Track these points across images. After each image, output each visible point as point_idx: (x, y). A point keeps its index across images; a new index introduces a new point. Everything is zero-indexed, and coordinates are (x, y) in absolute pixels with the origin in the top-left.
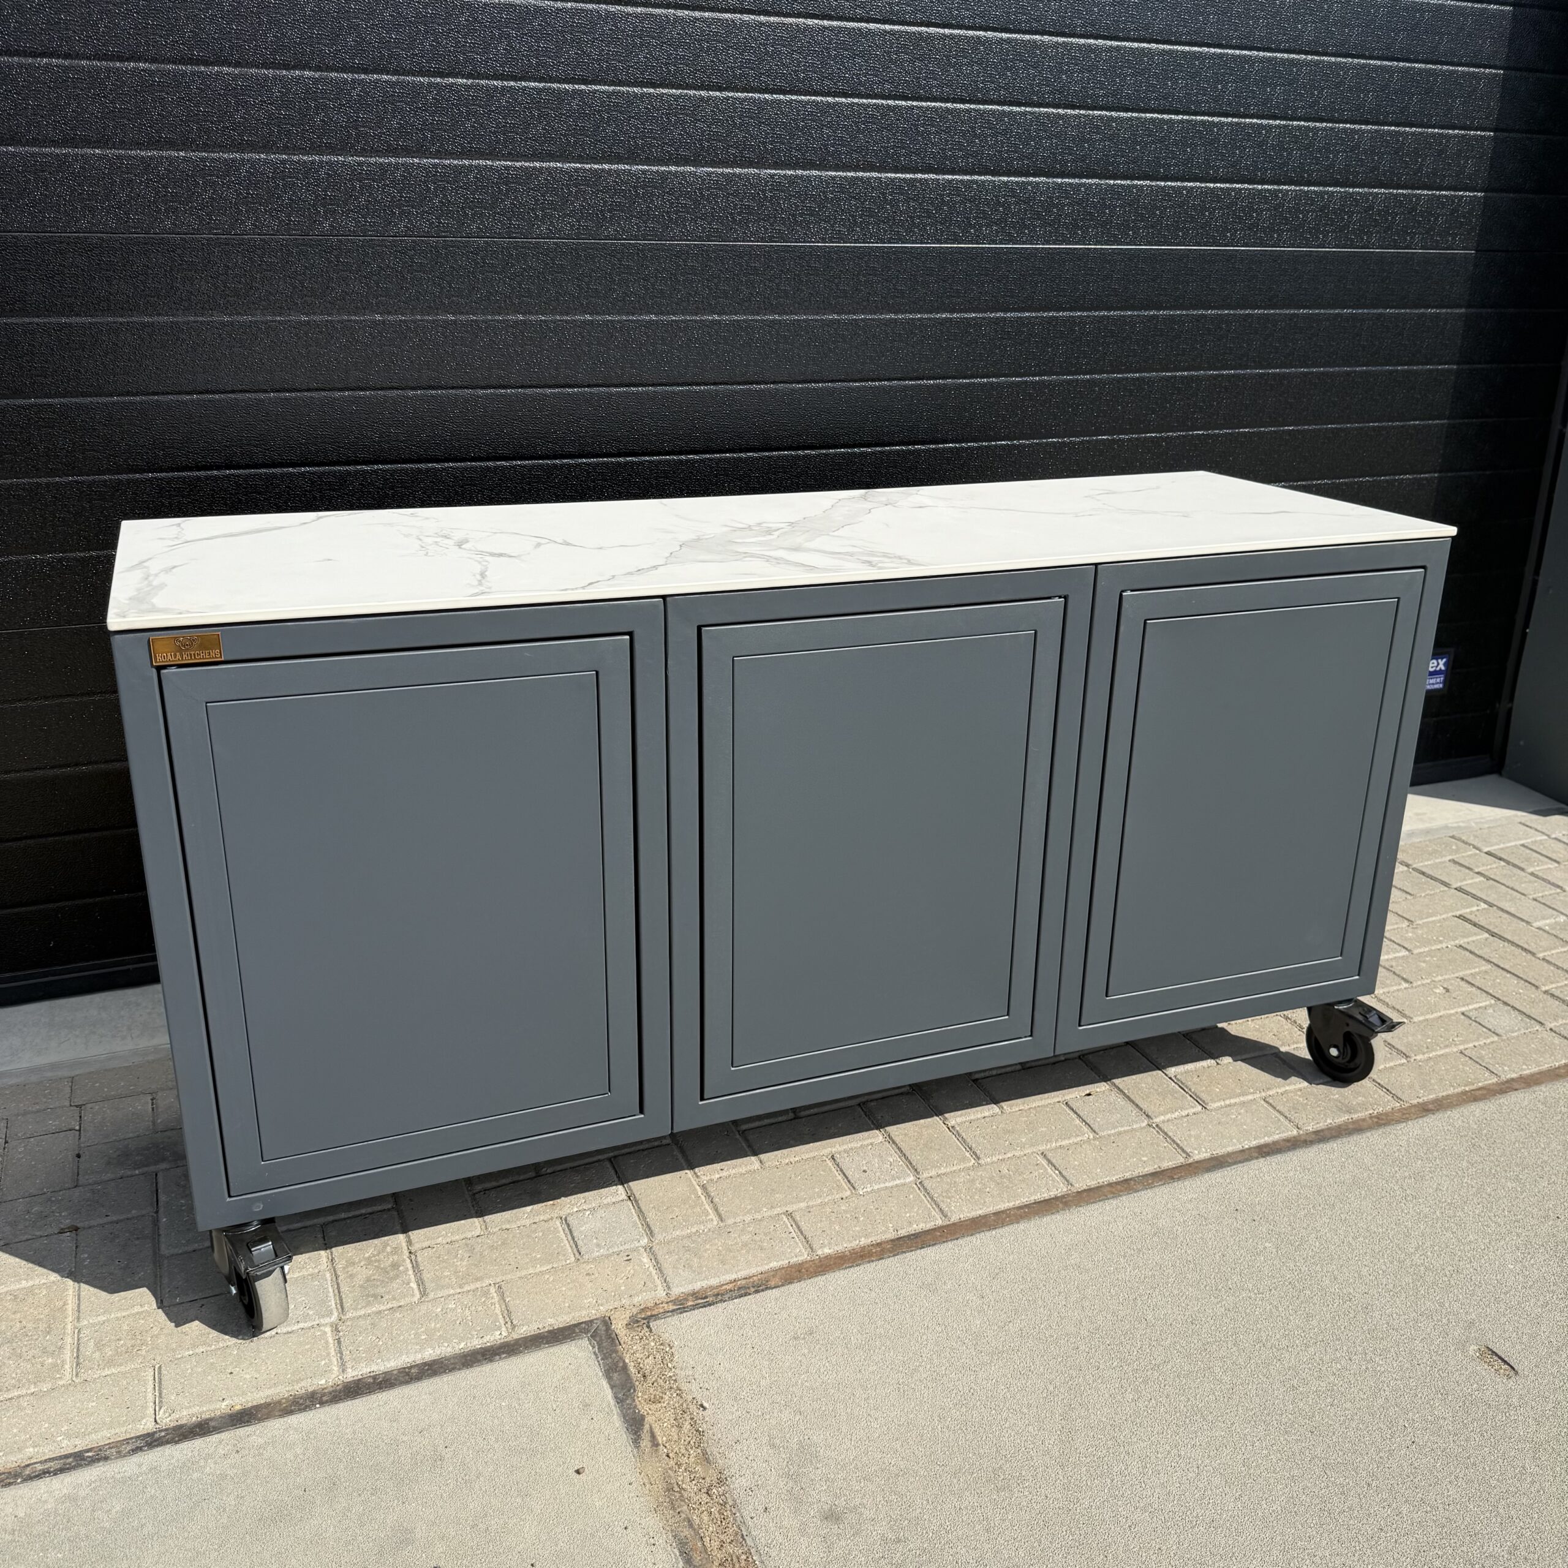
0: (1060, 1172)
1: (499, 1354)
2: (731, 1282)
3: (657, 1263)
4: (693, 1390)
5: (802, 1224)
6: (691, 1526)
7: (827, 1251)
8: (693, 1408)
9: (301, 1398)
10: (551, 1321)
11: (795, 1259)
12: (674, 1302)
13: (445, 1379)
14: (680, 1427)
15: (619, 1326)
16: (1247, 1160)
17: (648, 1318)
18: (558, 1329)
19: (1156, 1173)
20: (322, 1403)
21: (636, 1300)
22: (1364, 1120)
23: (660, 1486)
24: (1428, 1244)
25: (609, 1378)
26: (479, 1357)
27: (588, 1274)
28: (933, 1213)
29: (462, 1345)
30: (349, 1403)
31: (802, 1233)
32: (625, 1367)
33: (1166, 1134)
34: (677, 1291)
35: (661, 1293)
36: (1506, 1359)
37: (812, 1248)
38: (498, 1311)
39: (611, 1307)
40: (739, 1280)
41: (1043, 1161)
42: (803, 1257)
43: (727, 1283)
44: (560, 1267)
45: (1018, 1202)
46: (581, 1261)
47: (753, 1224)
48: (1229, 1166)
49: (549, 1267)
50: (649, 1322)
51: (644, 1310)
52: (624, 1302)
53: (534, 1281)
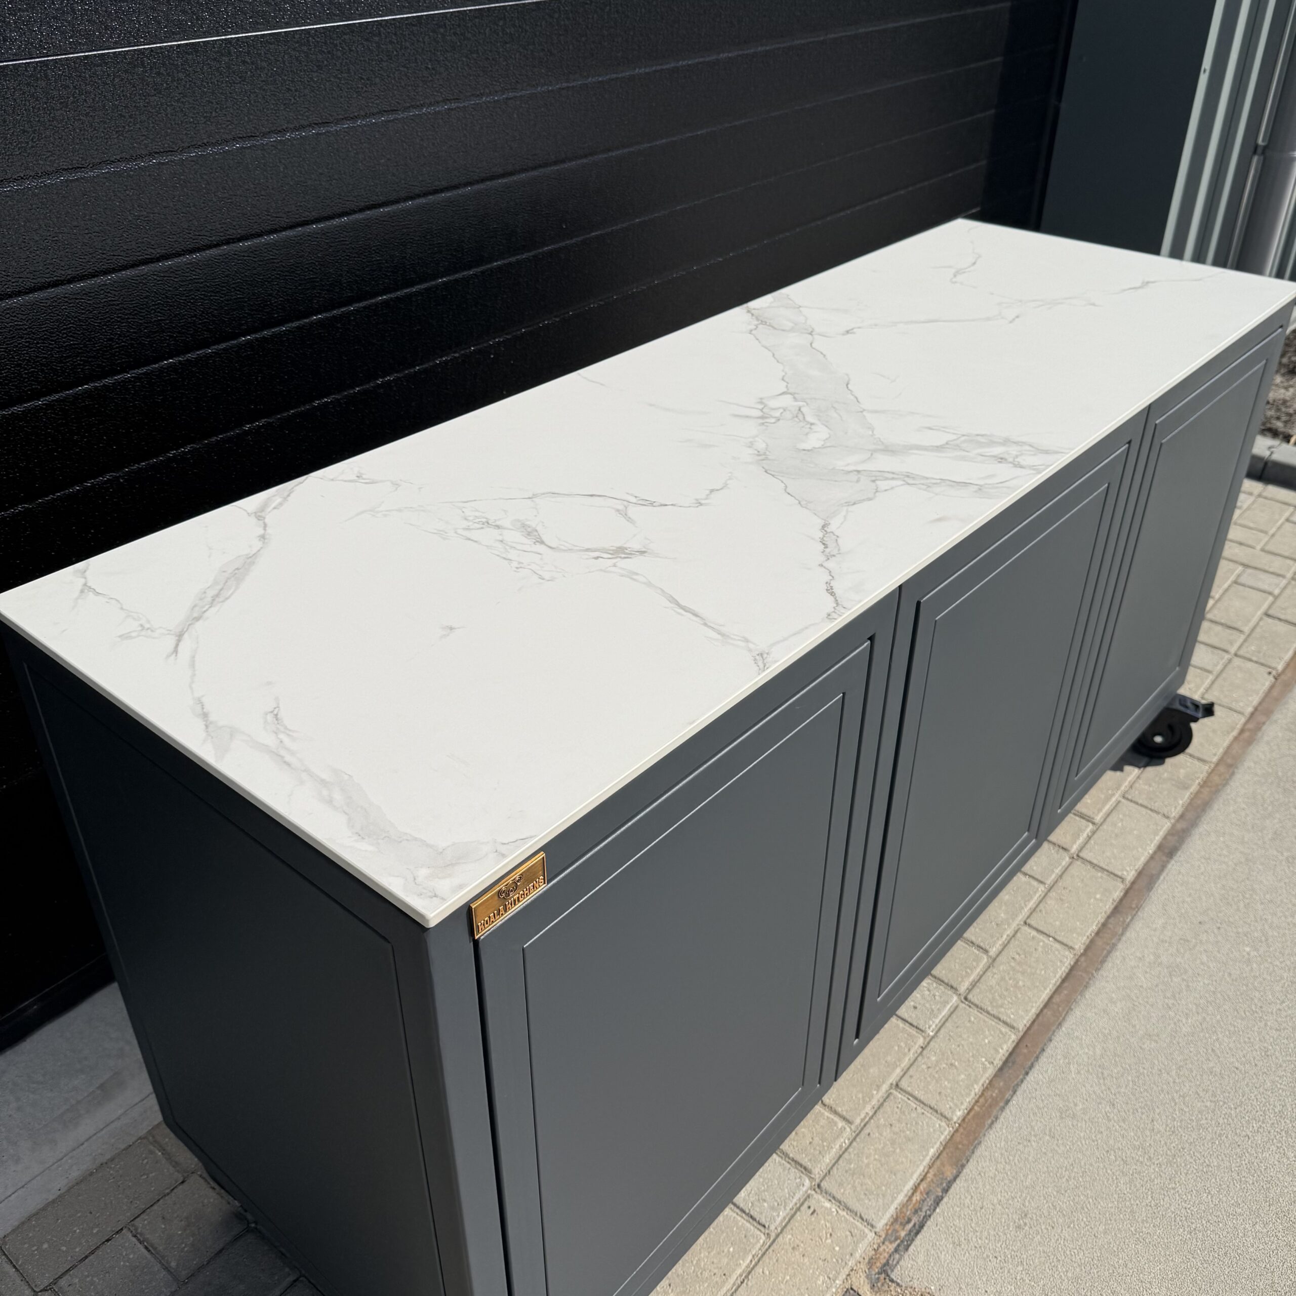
0: (1054, 939)
3: (840, 1202)
5: (914, 1092)
7: (958, 1113)
11: (943, 1137)
12: (889, 1239)
17: (884, 1270)
19: (1117, 908)
21: (857, 1255)
22: (1200, 792)
27: (794, 1249)
28: (1001, 1028)
31: (923, 1103)
33: (1090, 863)
34: (881, 1224)
35: (870, 1235)
37: (945, 1117)
39: (844, 1276)
40: (919, 1184)
41: (1034, 933)
42: (947, 1132)
43: (913, 1194)
44: (761, 1253)
45: (1051, 986)
46: (773, 1236)
47: (880, 1115)
48: (1158, 878)
49: (750, 1257)
50: (888, 1275)
51: (871, 1263)
52: (851, 1263)
53: (754, 1283)
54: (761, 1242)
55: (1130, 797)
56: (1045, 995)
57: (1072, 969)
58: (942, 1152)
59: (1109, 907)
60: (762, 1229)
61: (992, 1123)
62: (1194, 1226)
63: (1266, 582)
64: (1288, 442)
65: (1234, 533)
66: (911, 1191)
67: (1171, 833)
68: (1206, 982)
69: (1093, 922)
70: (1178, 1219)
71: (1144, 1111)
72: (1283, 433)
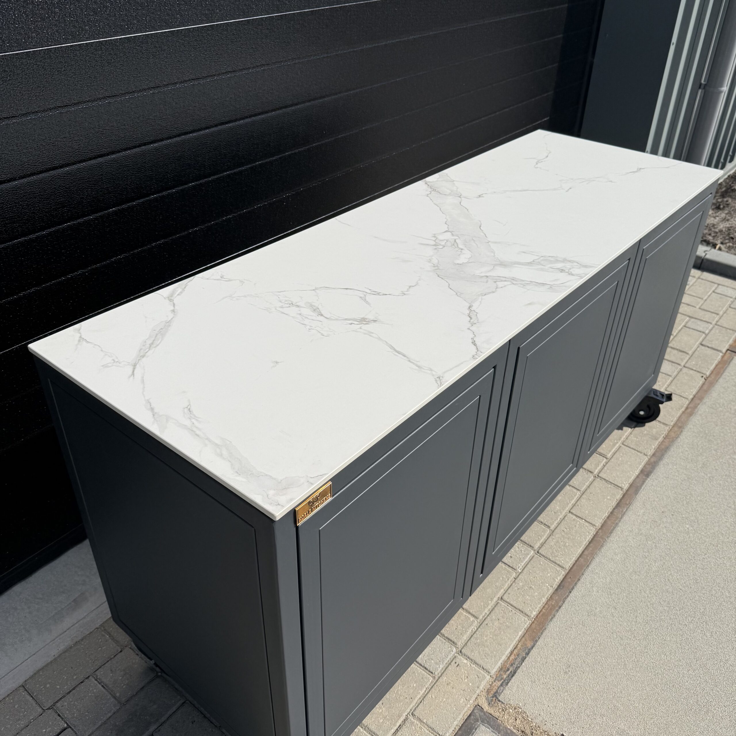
0: (585, 520)
3: (472, 660)
4: (551, 728)
5: (511, 602)
7: (534, 613)
10: (455, 723)
11: (526, 626)
12: (498, 679)
15: (487, 708)
17: (495, 695)
18: (462, 726)
19: (619, 504)
21: (481, 688)
22: (664, 441)
27: (448, 685)
28: (558, 569)
31: (515, 608)
33: (605, 479)
34: (493, 672)
35: (488, 677)
37: (527, 615)
38: (427, 731)
39: (474, 699)
40: (513, 651)
41: (574, 517)
42: (528, 623)
43: (510, 655)
44: (430, 687)
45: (583, 545)
46: (437, 678)
47: (492, 614)
48: (641, 488)
49: (425, 689)
50: (497, 698)
51: (488, 692)
52: (478, 692)
53: (427, 702)
54: (431, 681)
55: (626, 444)
56: (580, 551)
57: (595, 536)
58: (525, 633)
59: (614, 504)
60: (431, 674)
61: (552, 618)
62: (657, 672)
63: (702, 326)
64: (715, 248)
65: (686, 299)
66: (509, 654)
67: (648, 463)
68: (666, 544)
69: (606, 511)
70: (649, 668)
71: (632, 611)
72: (712, 243)
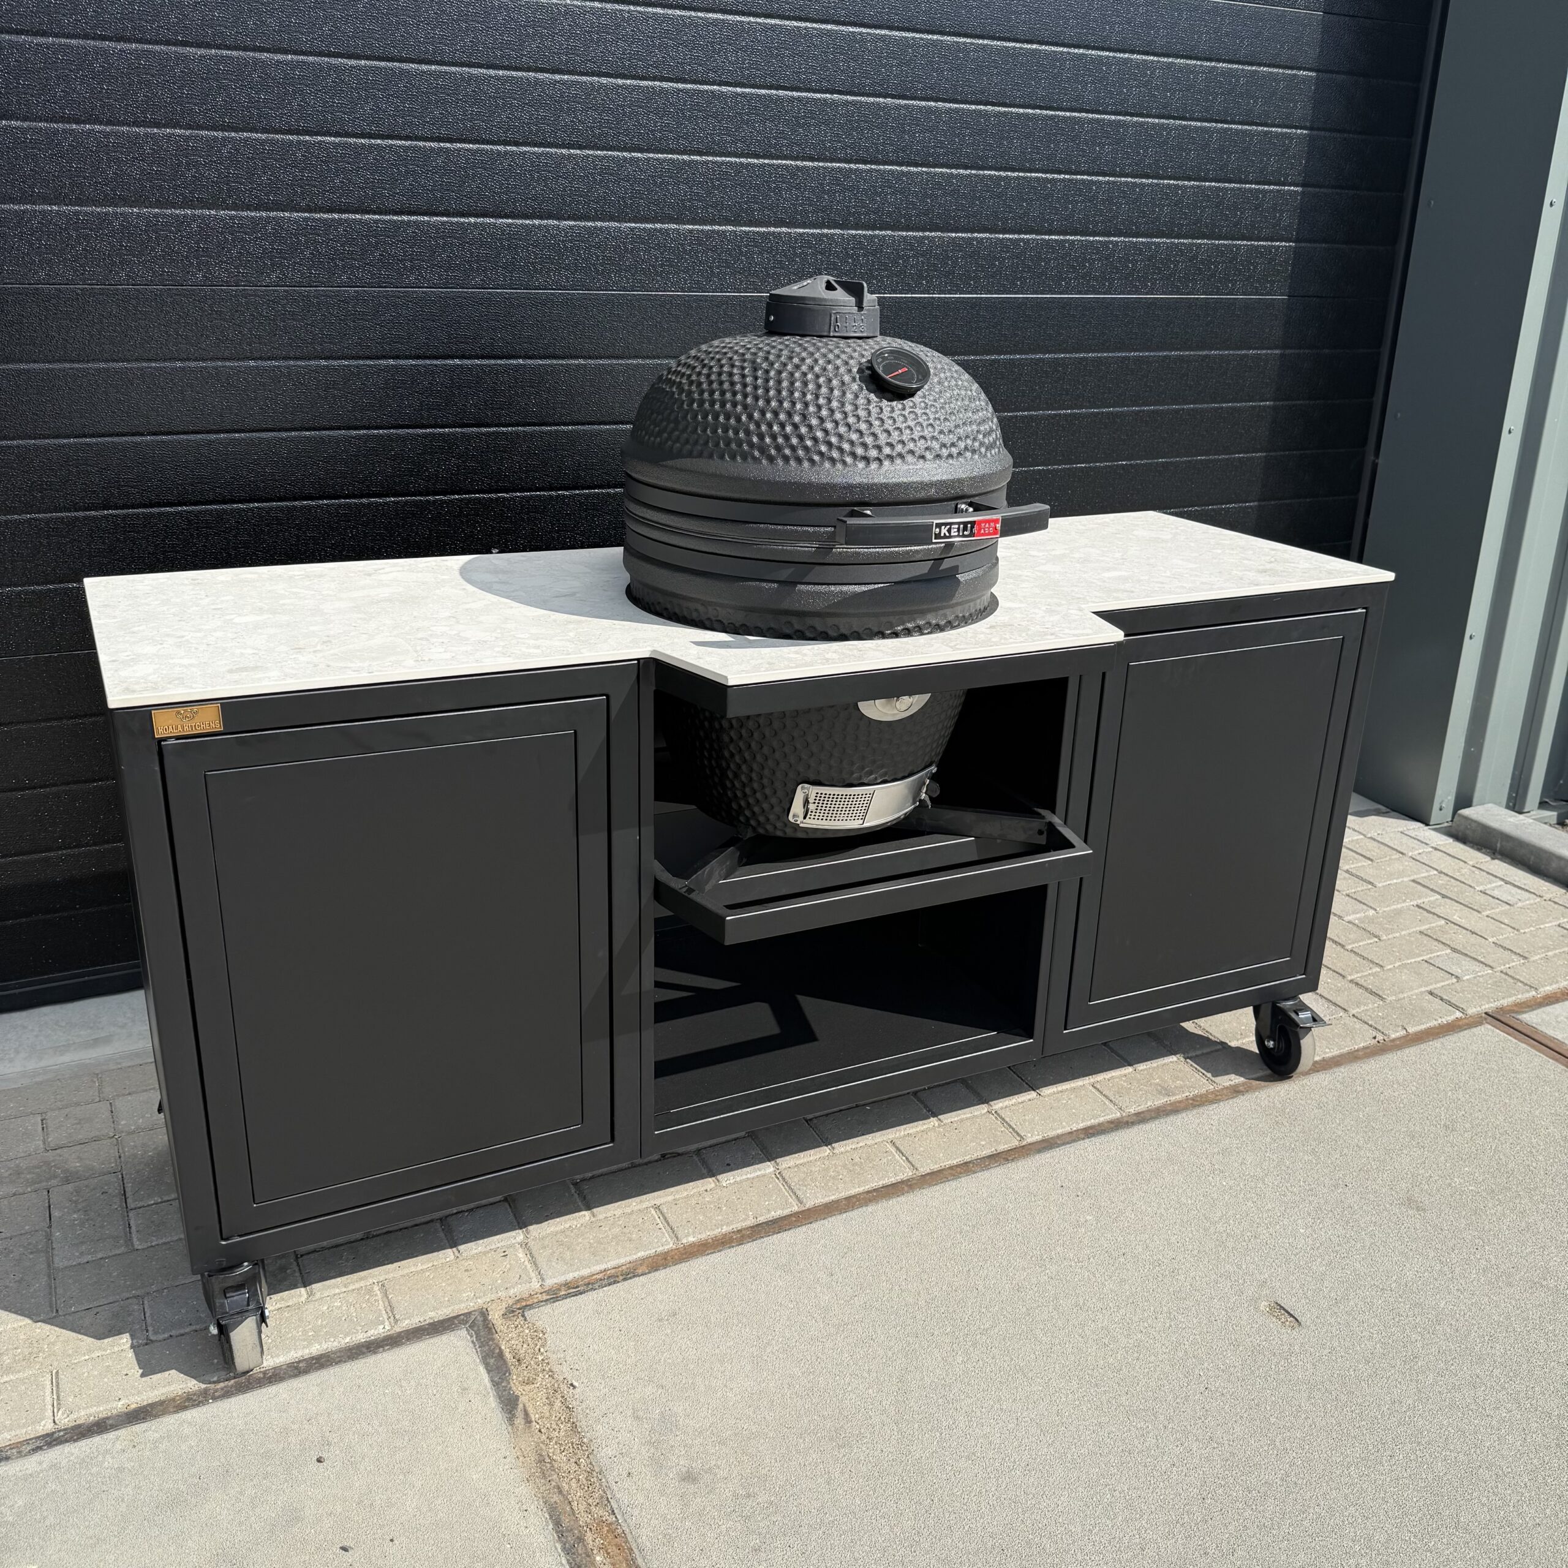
0: (907, 1158)
1: (382, 1347)
2: (601, 1272)
3: (533, 1257)
4: (564, 1371)
5: (668, 1216)
6: (560, 1492)
7: (691, 1239)
8: (563, 1387)
9: (195, 1395)
10: (432, 1314)
11: (661, 1248)
12: (547, 1292)
13: (332, 1372)
14: (551, 1404)
15: (495, 1316)
16: (1074, 1141)
17: (523, 1308)
18: (438, 1321)
19: (993, 1155)
20: (215, 1399)
21: (512, 1292)
22: (1180, 1102)
23: (533, 1457)
24: (1231, 1213)
25: (487, 1366)
26: (364, 1350)
27: (466, 1270)
28: (790, 1200)
29: (348, 1340)
30: (241, 1397)
31: (668, 1224)
32: (501, 1354)
33: (1003, 1119)
34: (550, 1282)
35: (535, 1285)
36: (1292, 1312)
37: (677, 1238)
38: (381, 1307)
39: (488, 1300)
40: (609, 1270)
42: (669, 1247)
43: (597, 1273)
45: (868, 1187)
48: (1059, 1147)
50: (523, 1312)
51: (519, 1300)
52: (502, 1294)
53: (416, 1278)
54: (448, 1260)
55: (1098, 1087)
56: (855, 1191)
57: (902, 1182)
58: (651, 1257)
61: (712, 1253)
